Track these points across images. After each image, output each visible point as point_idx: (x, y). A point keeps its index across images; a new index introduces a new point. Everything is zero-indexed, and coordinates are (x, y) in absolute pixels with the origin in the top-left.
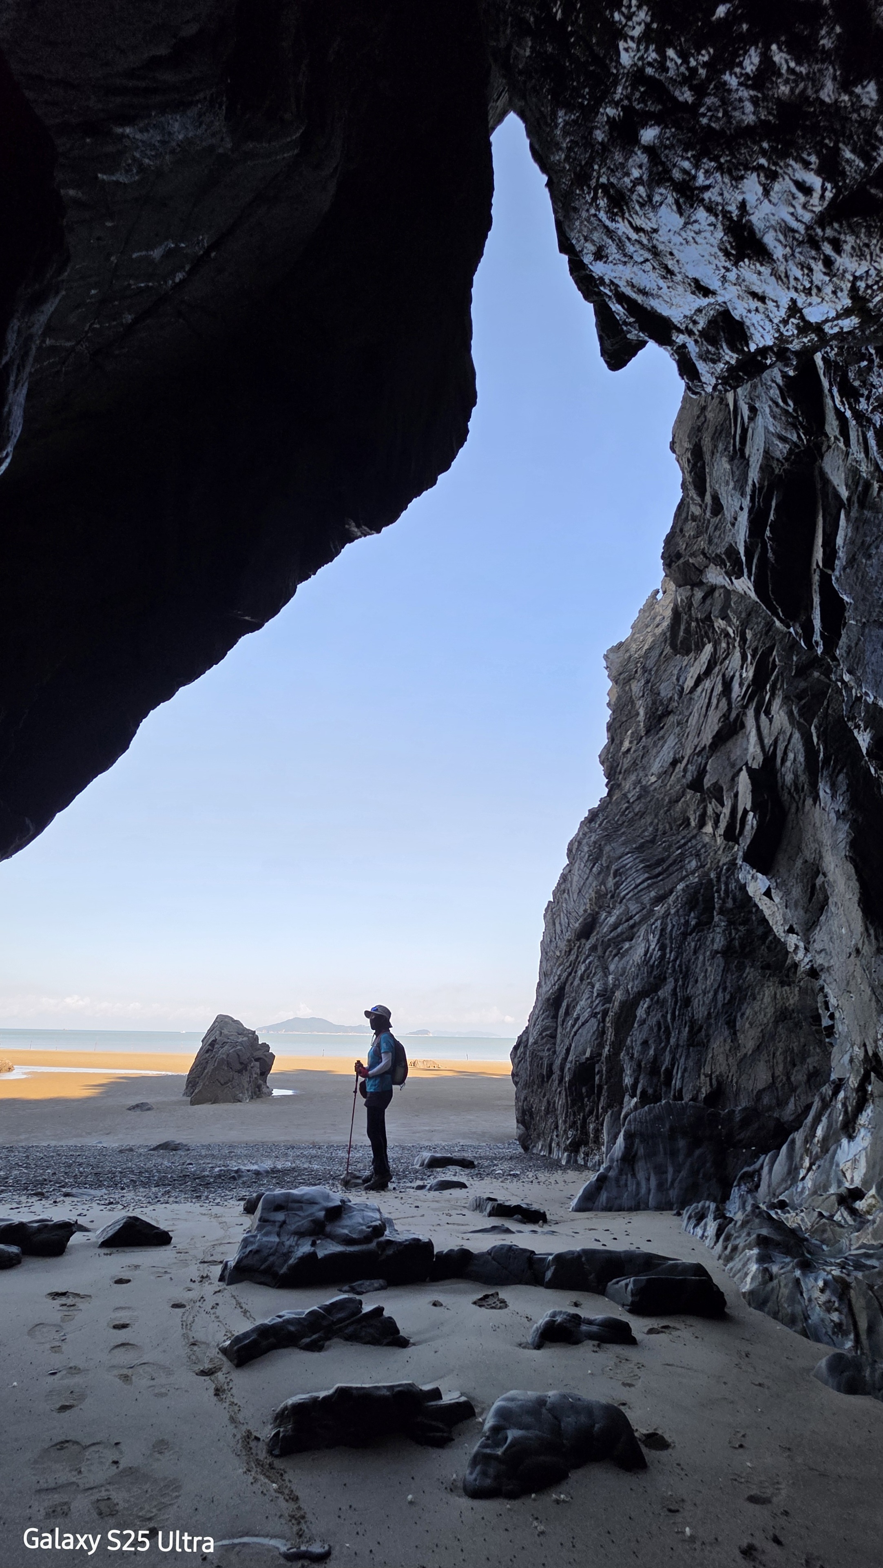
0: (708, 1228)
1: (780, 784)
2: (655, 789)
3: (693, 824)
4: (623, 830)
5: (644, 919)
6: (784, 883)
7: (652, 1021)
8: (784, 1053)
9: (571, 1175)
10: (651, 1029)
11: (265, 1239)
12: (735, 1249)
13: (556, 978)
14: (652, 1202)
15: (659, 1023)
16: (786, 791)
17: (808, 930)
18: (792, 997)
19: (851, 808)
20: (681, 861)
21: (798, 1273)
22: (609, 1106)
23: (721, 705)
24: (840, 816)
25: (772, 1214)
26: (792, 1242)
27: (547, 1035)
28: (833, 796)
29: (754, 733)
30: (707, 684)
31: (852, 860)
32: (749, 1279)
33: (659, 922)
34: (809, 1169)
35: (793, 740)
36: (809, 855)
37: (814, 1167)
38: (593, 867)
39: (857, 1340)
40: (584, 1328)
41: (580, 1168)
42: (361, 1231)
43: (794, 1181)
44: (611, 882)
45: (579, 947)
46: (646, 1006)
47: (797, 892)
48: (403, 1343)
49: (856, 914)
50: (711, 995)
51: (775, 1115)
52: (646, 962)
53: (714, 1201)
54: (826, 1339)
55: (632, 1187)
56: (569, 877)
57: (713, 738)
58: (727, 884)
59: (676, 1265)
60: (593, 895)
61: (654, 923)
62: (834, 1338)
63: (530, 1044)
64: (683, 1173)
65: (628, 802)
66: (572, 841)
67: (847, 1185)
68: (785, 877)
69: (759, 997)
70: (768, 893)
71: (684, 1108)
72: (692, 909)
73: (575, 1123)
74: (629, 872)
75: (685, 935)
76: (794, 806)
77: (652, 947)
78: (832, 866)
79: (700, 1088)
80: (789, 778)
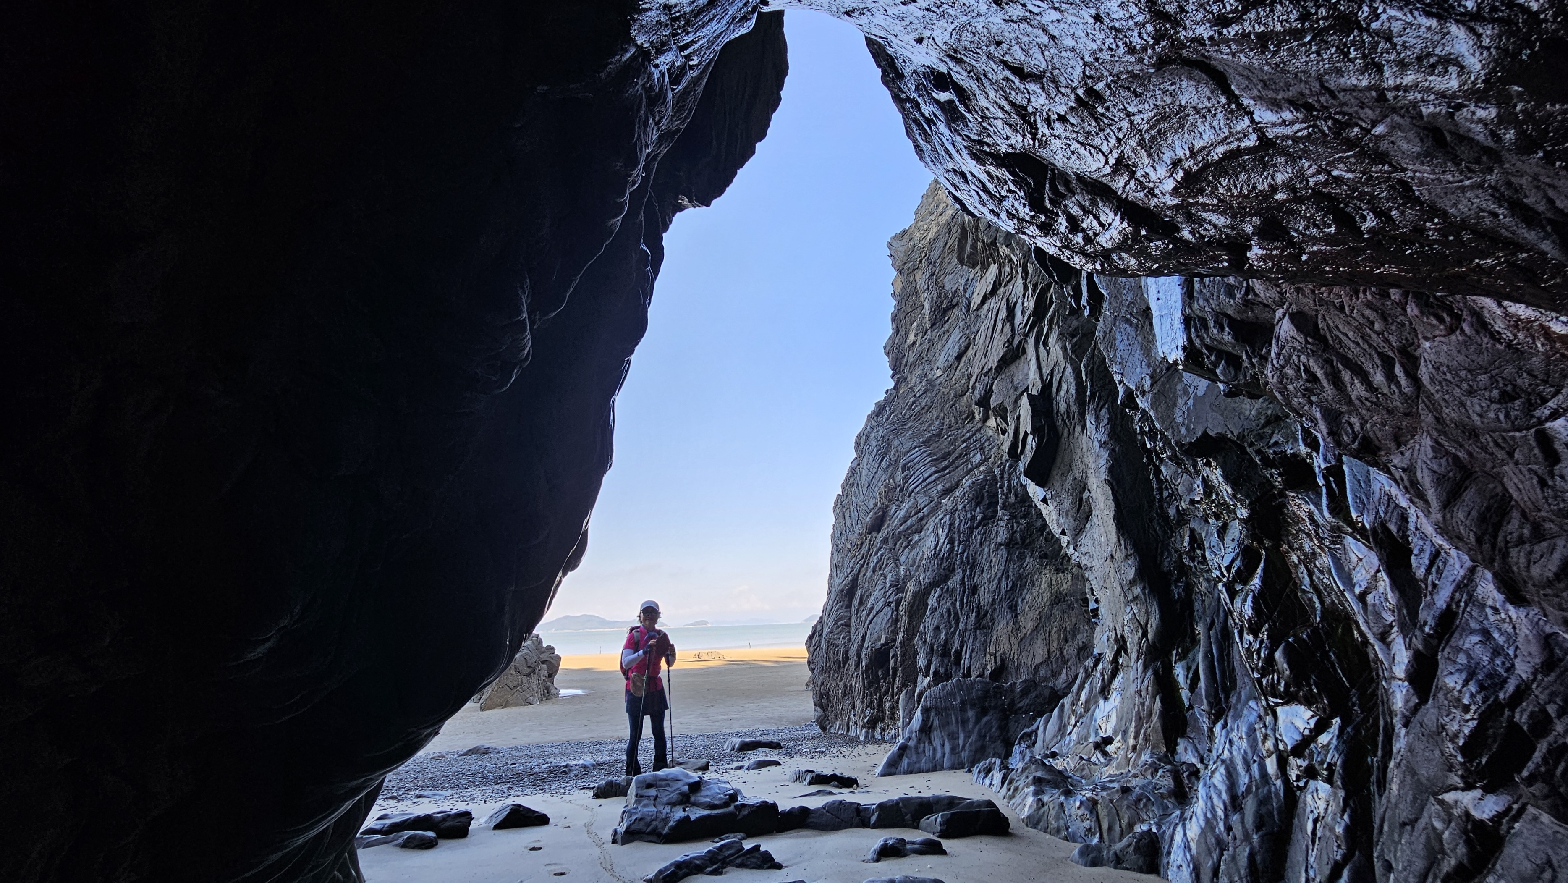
0: (995, 778)
1: (1055, 411)
2: (941, 383)
3: (977, 418)
4: (909, 425)
5: (933, 511)
6: (1057, 495)
7: (943, 609)
8: (1059, 631)
9: (871, 748)
10: (942, 616)
11: (645, 809)
12: (1016, 789)
13: (849, 570)
14: (946, 763)
15: (949, 610)
16: (1060, 418)
17: (1077, 535)
18: (1066, 584)
19: (1111, 439)
20: (966, 455)
21: (1062, 798)
22: (904, 685)
23: (1005, 330)
24: (1102, 445)
25: (1046, 761)
26: (1059, 779)
27: (841, 625)
28: (1097, 428)
29: (1034, 361)
30: (992, 303)
31: (1110, 484)
32: (1026, 809)
33: (948, 517)
34: (1075, 725)
35: (1066, 373)
36: (1079, 476)
37: (1078, 724)
38: (882, 460)
39: (1101, 837)
40: (909, 846)
41: (877, 742)
42: (721, 799)
43: (1063, 736)
44: (899, 476)
45: (870, 540)
46: (936, 595)
47: (1068, 503)
48: (779, 866)
49: (1112, 528)
50: (995, 583)
51: (1050, 684)
52: (936, 555)
53: (999, 758)
54: (1080, 840)
55: (929, 753)
56: (857, 470)
57: (999, 361)
58: (1009, 481)
59: (973, 803)
60: (883, 488)
61: (942, 519)
62: (1086, 838)
63: (825, 633)
64: (973, 738)
65: (915, 396)
66: (860, 434)
67: (1102, 735)
68: (1059, 490)
69: (1037, 584)
70: (1045, 501)
71: (973, 684)
72: (978, 504)
73: (872, 702)
74: (917, 467)
75: (971, 529)
76: (1066, 431)
77: (941, 541)
78: (1095, 486)
79: (986, 665)
80: (1063, 407)
